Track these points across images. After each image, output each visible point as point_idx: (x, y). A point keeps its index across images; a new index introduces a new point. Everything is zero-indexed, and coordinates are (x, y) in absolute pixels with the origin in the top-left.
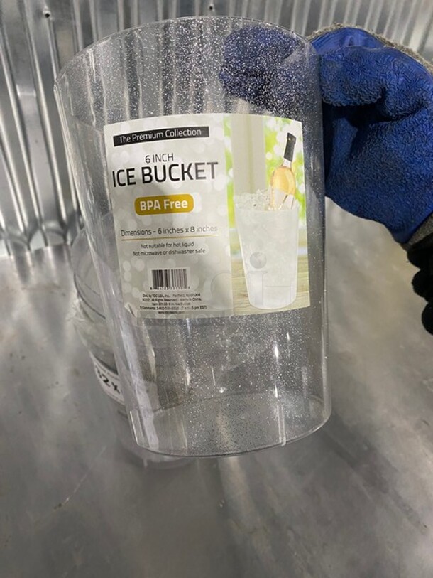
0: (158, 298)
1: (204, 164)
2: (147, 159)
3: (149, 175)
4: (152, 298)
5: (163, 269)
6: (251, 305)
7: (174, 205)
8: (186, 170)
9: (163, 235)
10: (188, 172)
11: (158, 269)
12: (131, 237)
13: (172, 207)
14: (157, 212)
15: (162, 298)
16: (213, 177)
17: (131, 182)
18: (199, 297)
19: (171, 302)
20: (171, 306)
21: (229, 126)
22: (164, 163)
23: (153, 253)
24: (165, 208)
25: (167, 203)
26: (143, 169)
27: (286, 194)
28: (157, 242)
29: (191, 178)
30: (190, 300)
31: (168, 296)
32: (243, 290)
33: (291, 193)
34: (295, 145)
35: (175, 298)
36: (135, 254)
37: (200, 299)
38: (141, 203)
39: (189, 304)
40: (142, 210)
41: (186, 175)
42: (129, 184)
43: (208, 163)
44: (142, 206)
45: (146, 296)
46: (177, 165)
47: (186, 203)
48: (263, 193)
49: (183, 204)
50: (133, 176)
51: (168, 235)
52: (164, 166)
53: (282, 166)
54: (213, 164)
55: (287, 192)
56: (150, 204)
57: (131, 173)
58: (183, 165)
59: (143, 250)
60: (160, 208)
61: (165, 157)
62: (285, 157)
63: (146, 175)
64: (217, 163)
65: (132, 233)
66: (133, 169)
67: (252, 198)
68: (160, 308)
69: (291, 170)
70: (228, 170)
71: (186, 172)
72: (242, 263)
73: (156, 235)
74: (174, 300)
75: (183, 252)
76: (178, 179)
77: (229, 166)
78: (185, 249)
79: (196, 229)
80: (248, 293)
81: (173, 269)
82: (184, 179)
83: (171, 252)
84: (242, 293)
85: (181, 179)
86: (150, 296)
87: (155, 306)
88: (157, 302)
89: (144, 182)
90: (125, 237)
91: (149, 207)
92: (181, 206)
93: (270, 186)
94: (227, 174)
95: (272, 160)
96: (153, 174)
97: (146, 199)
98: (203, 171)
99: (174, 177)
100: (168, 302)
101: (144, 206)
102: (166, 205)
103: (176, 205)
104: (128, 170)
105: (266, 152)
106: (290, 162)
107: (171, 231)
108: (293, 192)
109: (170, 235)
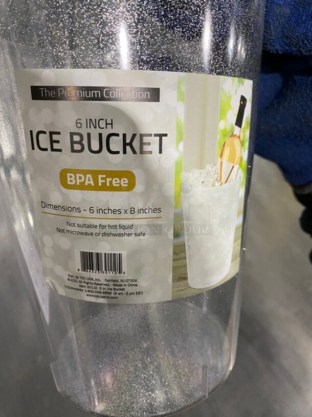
0: (87, 281)
1: (150, 135)
2: (78, 123)
3: (80, 143)
4: (79, 279)
5: (94, 251)
6: (190, 287)
7: (111, 182)
8: (128, 141)
9: (95, 215)
10: (130, 144)
11: (88, 251)
12: (55, 212)
13: (108, 185)
14: (89, 188)
15: (92, 281)
16: (160, 152)
17: (54, 148)
18: (135, 283)
19: (102, 287)
20: (102, 291)
21: (183, 88)
22: (101, 131)
23: (82, 234)
24: (100, 185)
25: (102, 179)
26: (72, 134)
27: (232, 165)
28: (88, 222)
29: (134, 152)
30: (125, 285)
31: (99, 280)
32: (184, 272)
33: (236, 164)
34: (246, 108)
35: (107, 283)
36: (59, 230)
37: (136, 285)
38: (68, 175)
39: (123, 289)
40: (69, 183)
41: (128, 148)
42: (53, 150)
43: (155, 135)
44: (69, 179)
45: (72, 276)
46: (117, 135)
47: (127, 182)
48: (212, 168)
49: (122, 182)
50: (58, 142)
51: (101, 215)
52: (100, 135)
53: (232, 136)
54: (161, 136)
55: (233, 163)
56: (80, 178)
57: (55, 137)
58: (124, 135)
59: (69, 228)
60: (93, 185)
61: (102, 124)
62: (236, 124)
63: (76, 143)
64: (166, 135)
65: (55, 207)
66: (59, 133)
67: (201, 174)
68: (89, 291)
69: (239, 137)
70: (178, 144)
71: (128, 144)
72: (185, 245)
73: (87, 214)
74: (106, 285)
75: (120, 235)
76: (118, 152)
77: (180, 139)
78: (122, 231)
79: (136, 210)
80: (188, 275)
81: (107, 252)
82: (125, 152)
83: (104, 234)
84: (182, 276)
85: (121, 152)
86: (77, 277)
87: (84, 289)
88: (85, 285)
89: (73, 151)
90: (46, 210)
91: (78, 181)
92: (120, 184)
93: (219, 158)
94: (177, 148)
95: (225, 129)
96: (85, 142)
97: (75, 172)
98: (149, 144)
99: (112, 149)
100: (99, 287)
101: (73, 179)
102: (100, 181)
103: (114, 182)
104: (51, 133)
105: (220, 120)
106: (239, 128)
107: (106, 211)
108: (239, 163)
109: (104, 216)
